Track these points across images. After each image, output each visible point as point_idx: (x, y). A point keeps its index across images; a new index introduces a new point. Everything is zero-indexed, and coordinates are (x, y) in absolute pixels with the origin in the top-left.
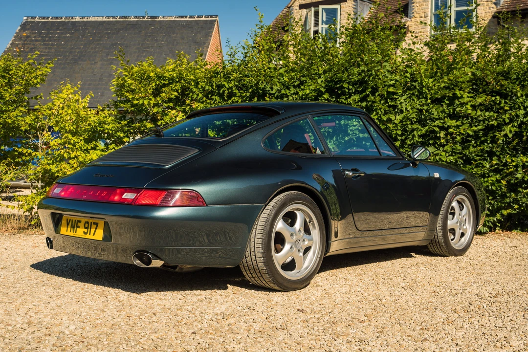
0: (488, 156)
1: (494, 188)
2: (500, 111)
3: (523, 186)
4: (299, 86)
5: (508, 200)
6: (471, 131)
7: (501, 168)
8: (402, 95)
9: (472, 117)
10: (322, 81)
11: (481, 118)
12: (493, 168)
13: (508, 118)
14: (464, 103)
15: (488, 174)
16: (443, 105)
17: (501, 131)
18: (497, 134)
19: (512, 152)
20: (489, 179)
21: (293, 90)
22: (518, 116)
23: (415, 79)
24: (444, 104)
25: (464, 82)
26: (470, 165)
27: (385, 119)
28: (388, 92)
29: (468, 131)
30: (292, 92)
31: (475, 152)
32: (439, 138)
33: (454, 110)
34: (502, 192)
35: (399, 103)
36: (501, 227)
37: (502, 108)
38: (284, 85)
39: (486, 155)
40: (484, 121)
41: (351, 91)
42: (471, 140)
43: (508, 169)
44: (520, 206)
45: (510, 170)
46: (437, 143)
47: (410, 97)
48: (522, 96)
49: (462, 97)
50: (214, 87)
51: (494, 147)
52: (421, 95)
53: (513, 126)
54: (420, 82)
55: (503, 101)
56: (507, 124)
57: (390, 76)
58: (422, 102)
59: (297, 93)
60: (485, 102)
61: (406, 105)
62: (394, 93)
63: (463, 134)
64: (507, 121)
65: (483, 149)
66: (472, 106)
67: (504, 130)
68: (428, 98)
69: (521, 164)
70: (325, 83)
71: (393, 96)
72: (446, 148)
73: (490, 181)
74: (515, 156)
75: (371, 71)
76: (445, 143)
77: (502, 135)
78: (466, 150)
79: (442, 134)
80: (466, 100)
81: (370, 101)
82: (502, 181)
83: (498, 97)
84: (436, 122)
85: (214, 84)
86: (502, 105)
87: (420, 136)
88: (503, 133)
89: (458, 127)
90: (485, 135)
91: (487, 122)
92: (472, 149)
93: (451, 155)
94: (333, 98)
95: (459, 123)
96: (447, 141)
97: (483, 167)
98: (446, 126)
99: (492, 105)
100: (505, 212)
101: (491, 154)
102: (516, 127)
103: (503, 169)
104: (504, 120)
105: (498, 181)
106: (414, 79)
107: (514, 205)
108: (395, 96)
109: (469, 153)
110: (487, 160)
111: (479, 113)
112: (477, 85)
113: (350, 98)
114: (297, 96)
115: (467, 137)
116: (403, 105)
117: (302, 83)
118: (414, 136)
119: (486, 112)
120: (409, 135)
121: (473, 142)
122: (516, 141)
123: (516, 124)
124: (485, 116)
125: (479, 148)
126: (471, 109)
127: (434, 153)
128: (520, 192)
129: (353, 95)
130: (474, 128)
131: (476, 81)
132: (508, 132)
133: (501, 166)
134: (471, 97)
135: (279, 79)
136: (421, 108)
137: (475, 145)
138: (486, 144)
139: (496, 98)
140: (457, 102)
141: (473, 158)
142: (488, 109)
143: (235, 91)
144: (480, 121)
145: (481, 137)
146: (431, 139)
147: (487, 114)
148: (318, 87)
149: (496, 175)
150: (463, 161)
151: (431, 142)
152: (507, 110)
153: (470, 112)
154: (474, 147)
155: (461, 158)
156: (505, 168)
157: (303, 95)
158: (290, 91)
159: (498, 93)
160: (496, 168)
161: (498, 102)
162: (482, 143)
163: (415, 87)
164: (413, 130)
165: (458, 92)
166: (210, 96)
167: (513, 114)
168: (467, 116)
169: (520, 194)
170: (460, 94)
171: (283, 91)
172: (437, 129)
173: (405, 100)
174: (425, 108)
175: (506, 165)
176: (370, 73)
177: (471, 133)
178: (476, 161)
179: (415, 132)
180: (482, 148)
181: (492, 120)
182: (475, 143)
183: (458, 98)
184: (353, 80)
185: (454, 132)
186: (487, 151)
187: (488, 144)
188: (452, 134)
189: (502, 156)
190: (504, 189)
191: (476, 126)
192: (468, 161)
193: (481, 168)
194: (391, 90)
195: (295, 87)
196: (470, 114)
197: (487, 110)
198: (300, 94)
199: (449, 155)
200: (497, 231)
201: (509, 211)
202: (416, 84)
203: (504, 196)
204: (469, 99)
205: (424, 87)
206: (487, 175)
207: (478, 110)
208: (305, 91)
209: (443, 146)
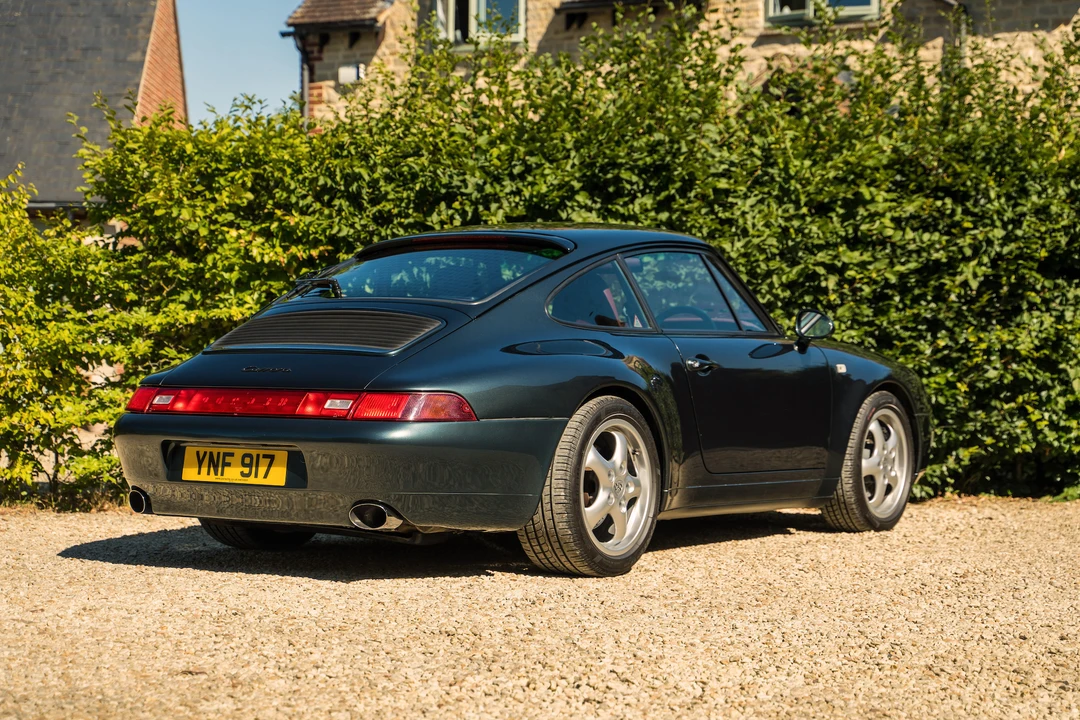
0: (927, 330)
1: (942, 400)
2: (953, 230)
3: (1002, 396)
4: (522, 176)
5: (970, 427)
6: (894, 273)
7: (954, 355)
8: (746, 197)
9: (893, 245)
10: (573, 166)
11: (912, 247)
12: (939, 355)
13: (970, 245)
14: (876, 214)
15: (929, 369)
16: (831, 218)
17: (954, 275)
18: (946, 281)
19: (980, 322)
20: (932, 379)
21: (509, 186)
22: (990, 242)
23: (772, 161)
24: (833, 215)
25: (877, 169)
26: (891, 349)
28: (716, 191)
29: (888, 275)
30: (507, 190)
31: (900, 321)
32: (825, 291)
33: (856, 228)
34: (958, 408)
35: (739, 213)
36: (955, 487)
37: (957, 224)
38: (488, 173)
39: (924, 327)
40: (918, 252)
41: (635, 187)
42: (893, 295)
43: (970, 358)
44: (998, 439)
45: (975, 360)
46: (821, 302)
47: (761, 201)
48: (999, 197)
49: (873, 201)
50: (338, 178)
51: (940, 309)
52: (786, 195)
53: (980, 264)
54: (782, 166)
55: (959, 210)
56: (967, 260)
57: (718, 154)
58: (787, 211)
59: (518, 192)
60: (922, 213)
61: (754, 218)
62: (727, 192)
63: (875, 282)
64: (968, 252)
65: (919, 315)
66: (893, 219)
67: (961, 273)
68: (802, 203)
69: (998, 347)
70: (580, 170)
71: (727, 197)
72: (840, 311)
73: (934, 385)
74: (984, 329)
75: (678, 142)
76: (838, 302)
77: (957, 283)
78: (882, 315)
79: (831, 282)
80: (881, 207)
81: (677, 210)
82: (959, 385)
83: (948, 201)
84: (820, 254)
85: (338, 170)
86: (957, 218)
87: (785, 286)
88: (959, 279)
89: (863, 265)
90: (923, 283)
91: (925, 254)
92: (894, 315)
93: (851, 328)
94: (595, 202)
95: (866, 257)
96: (842, 296)
97: (919, 352)
98: (839, 264)
99: (935, 219)
100: (965, 454)
101: (935, 325)
102: (985, 265)
103: (960, 359)
104: (961, 250)
105: (951, 385)
106: (768, 160)
107: (985, 438)
108: (730, 200)
109: (889, 323)
110: (924, 338)
111: (910, 235)
112: (906, 174)
113: (632, 201)
114: (517, 199)
115: (883, 288)
116: (749, 218)
117: (528, 169)
118: (771, 285)
119: (924, 232)
121: (897, 299)
122: (986, 297)
123: (986, 260)
124: (922, 242)
125: (909, 312)
126: (892, 225)
128: (995, 408)
129: (639, 195)
130: (900, 268)
131: (903, 165)
132: (970, 277)
133: (958, 351)
134: (892, 201)
135: (477, 159)
136: (788, 224)
137: (901, 306)
138: (923, 303)
139: (944, 204)
140: (862, 211)
141: (898, 335)
142: (926, 226)
143: (385, 187)
144: (911, 252)
145: (913, 288)
146: (807, 293)
147: (926, 236)
148: (567, 179)
149: (945, 371)
150: (877, 342)
151: (808, 299)
152: (968, 229)
153: (889, 232)
154: (898, 309)
155: (871, 335)
156: (965, 356)
157: (532, 196)
158: (503, 186)
159: (948, 191)
160: (945, 356)
161: (948, 212)
162: (916, 300)
163: (772, 179)
164: (769, 274)
165: (865, 192)
166: (326, 198)
167: (980, 237)
168: (883, 242)
169: (996, 412)
170: (871, 193)
171: (488, 189)
172: (821, 271)
173: (752, 206)
174: (796, 223)
175: (965, 349)
176: (676, 146)
177: (893, 280)
178: (902, 340)
179: (775, 278)
180: (915, 311)
181: (937, 251)
182: (901, 301)
183: (865, 203)
184: (640, 163)
185: (858, 277)
186: (925, 318)
187: (929, 302)
188: (852, 281)
189: (957, 330)
190: (964, 403)
191: (903, 264)
192: (885, 340)
193: (913, 355)
194: (723, 184)
195: (512, 177)
196: (890, 237)
197: (926, 230)
198: (526, 193)
199: (848, 328)
200: (948, 494)
201: (974, 449)
202: (774, 171)
203: (962, 417)
204: (888, 204)
205: (791, 177)
206: (926, 372)
207: (908, 230)
208: (536, 188)
209: (833, 307)
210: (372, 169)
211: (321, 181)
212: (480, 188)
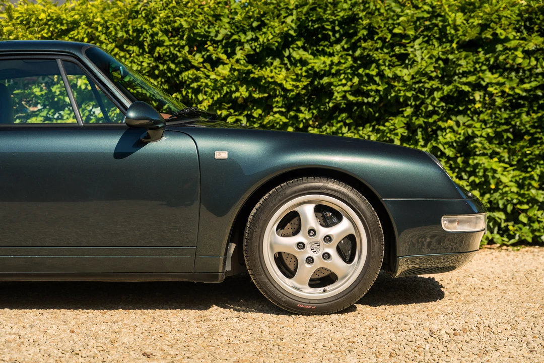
4: (258, 29)
6: (522, 89)
8: (416, 38)
9: (523, 69)
10: (293, 20)
11: (537, 71)
14: (510, 49)
16: (479, 52)
21: (250, 35)
23: (436, 13)
24: (481, 50)
26: (522, 142)
27: (390, 75)
28: (394, 35)
29: (517, 91)
30: (249, 38)
31: (528, 122)
32: (474, 101)
33: (497, 58)
35: (411, 50)
41: (338, 34)
46: (470, 109)
47: (427, 42)
49: (507, 39)
50: (131, 32)
52: (443, 38)
54: (442, 17)
57: (398, 10)
58: (445, 48)
59: (256, 40)
61: (422, 53)
62: (403, 36)
63: (509, 95)
65: (541, 117)
66: (523, 52)
68: (455, 42)
70: (296, 24)
71: (402, 39)
72: (482, 116)
76: (482, 109)
78: (517, 118)
79: (478, 96)
80: (513, 43)
84: (469, 77)
85: (130, 27)
87: (442, 99)
89: (501, 84)
92: (524, 118)
93: (493, 127)
95: (503, 78)
96: (485, 105)
97: (541, 143)
98: (484, 83)
108: (404, 41)
109: (521, 123)
111: (534, 62)
112: (532, 20)
114: (256, 44)
115: (516, 99)
116: (418, 53)
117: (263, 24)
118: (433, 99)
120: (427, 98)
125: (535, 116)
126: (522, 56)
127: (467, 124)
130: (527, 86)
131: (531, 13)
135: (232, 18)
140: (499, 47)
141: (527, 131)
144: (537, 75)
153: (519, 61)
154: (528, 113)
158: (246, 35)
164: (432, 91)
165: (500, 32)
168: (516, 68)
172: (468, 89)
173: (420, 44)
179: (436, 94)
180: (539, 115)
184: (339, 17)
185: (495, 92)
188: (491, 95)
192: (518, 135)
193: (539, 145)
194: (398, 30)
195: (253, 29)
196: (520, 64)
198: (261, 40)
199: (486, 127)
202: (438, 21)
204: (519, 41)
205: (448, 25)
207: (533, 58)
208: (267, 36)
209: (477, 113)
210: (153, 26)
211: (120, 34)
212: (227, 37)
